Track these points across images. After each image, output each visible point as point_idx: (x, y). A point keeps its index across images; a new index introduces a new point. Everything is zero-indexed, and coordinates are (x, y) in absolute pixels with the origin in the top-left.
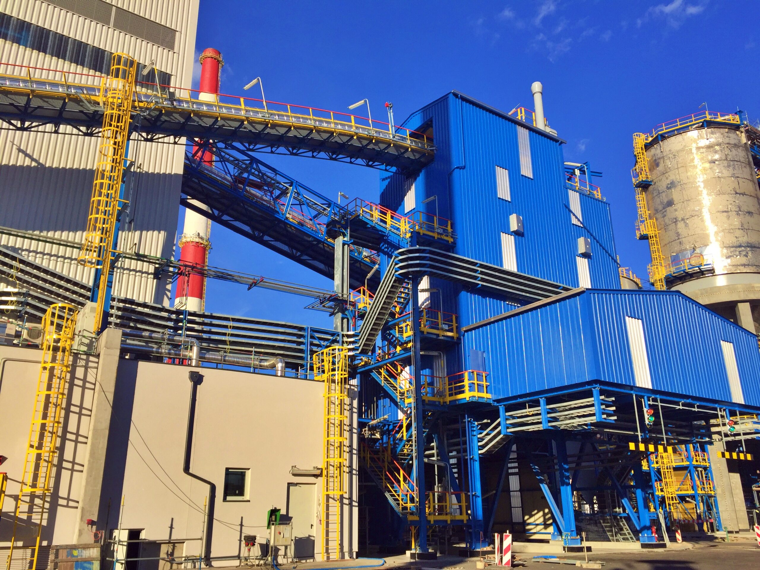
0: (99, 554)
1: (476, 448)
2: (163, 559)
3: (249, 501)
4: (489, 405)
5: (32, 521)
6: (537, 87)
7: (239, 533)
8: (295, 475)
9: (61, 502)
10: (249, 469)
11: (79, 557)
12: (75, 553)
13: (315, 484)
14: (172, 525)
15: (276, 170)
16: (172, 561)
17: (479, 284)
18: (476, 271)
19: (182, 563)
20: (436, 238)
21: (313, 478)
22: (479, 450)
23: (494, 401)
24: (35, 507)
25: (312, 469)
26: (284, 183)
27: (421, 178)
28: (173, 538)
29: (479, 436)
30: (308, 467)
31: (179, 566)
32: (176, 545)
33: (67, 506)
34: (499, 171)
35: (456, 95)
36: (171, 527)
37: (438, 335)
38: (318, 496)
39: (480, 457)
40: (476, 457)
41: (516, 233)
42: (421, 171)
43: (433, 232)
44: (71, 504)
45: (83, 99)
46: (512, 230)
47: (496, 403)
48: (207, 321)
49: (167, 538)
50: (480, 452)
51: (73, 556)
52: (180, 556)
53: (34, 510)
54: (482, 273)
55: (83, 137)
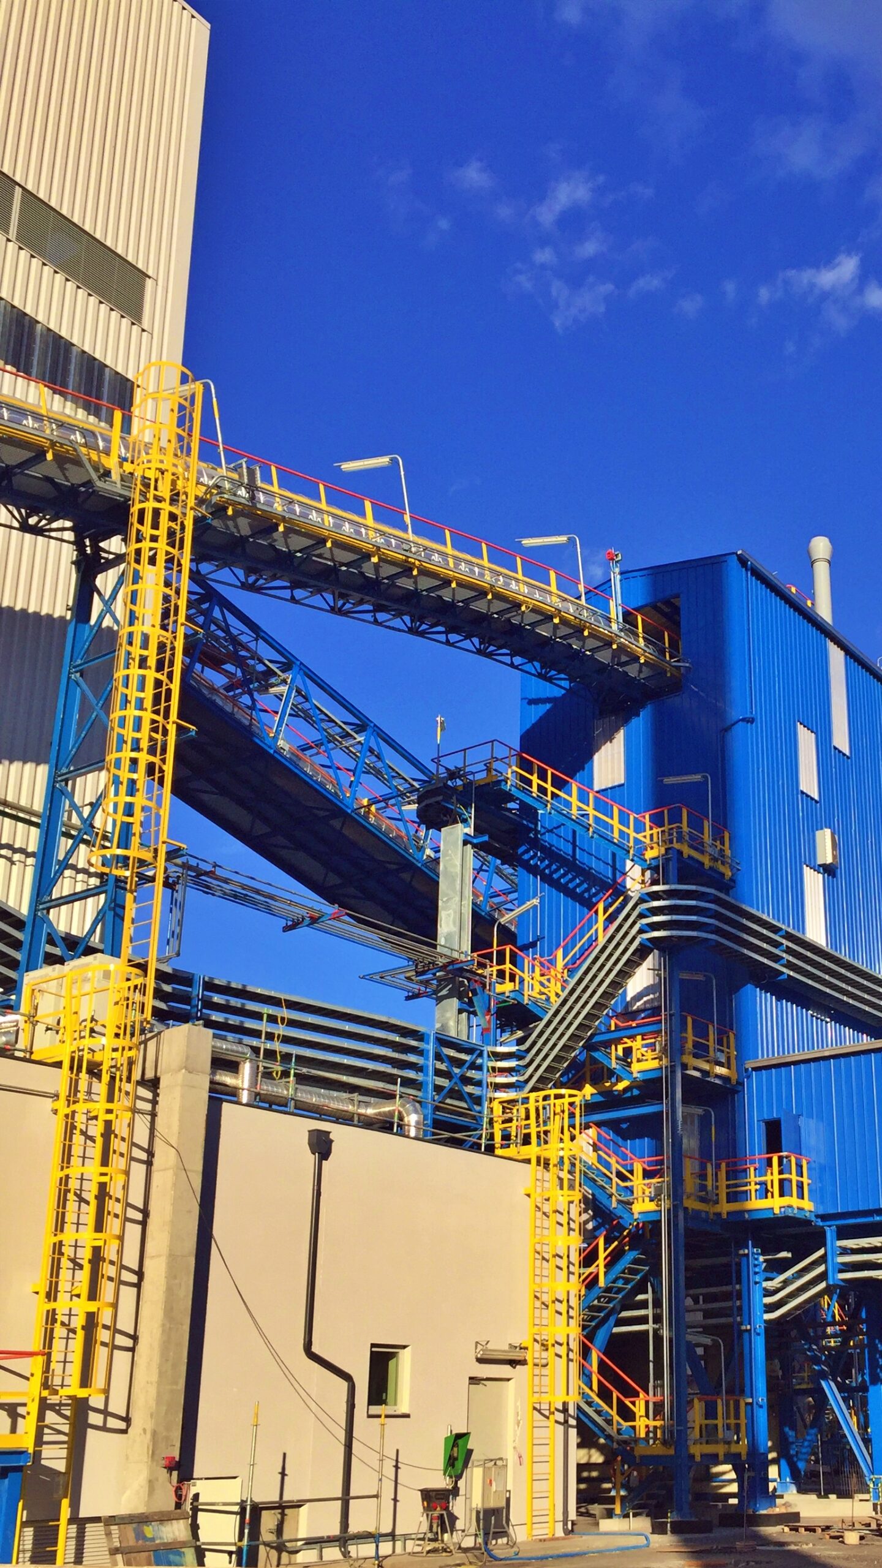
0: (190, 1533)
1: (757, 1309)
2: (266, 1544)
3: (407, 1416)
4: (807, 1222)
5: (43, 1462)
6: (821, 547)
7: (393, 1483)
8: (480, 1361)
9: (95, 1419)
10: (404, 1347)
11: (158, 1542)
12: (149, 1531)
13: (508, 1380)
14: (284, 1468)
15: (259, 627)
16: (280, 1548)
17: (783, 973)
18: (777, 945)
19: (297, 1552)
20: (707, 867)
21: (508, 1367)
22: (766, 1312)
23: (817, 1216)
24: (46, 1431)
25: (507, 1348)
26: (271, 661)
27: (641, 723)
28: (285, 1498)
29: (765, 1284)
30: (499, 1345)
31: (293, 1556)
32: (287, 1511)
33: (104, 1428)
34: (802, 731)
35: (743, 561)
36: (283, 1474)
37: (705, 1073)
38: (516, 1407)
39: (766, 1329)
40: (760, 1327)
41: (828, 870)
42: (643, 707)
43: (702, 852)
44: (112, 1423)
45: (85, 459)
46: (820, 861)
47: (819, 1220)
48: (235, 1002)
49: (277, 1499)
50: (768, 1316)
51: (145, 1538)
52: (293, 1537)
53: (46, 1438)
54: (788, 950)
55: (21, 533)
